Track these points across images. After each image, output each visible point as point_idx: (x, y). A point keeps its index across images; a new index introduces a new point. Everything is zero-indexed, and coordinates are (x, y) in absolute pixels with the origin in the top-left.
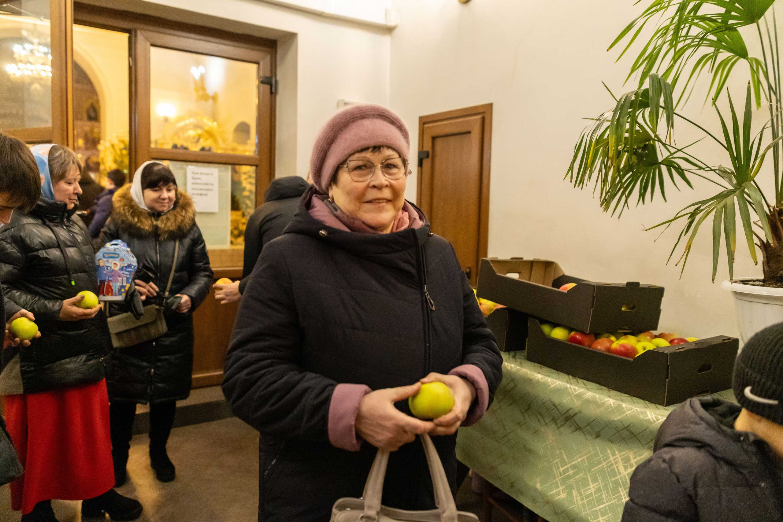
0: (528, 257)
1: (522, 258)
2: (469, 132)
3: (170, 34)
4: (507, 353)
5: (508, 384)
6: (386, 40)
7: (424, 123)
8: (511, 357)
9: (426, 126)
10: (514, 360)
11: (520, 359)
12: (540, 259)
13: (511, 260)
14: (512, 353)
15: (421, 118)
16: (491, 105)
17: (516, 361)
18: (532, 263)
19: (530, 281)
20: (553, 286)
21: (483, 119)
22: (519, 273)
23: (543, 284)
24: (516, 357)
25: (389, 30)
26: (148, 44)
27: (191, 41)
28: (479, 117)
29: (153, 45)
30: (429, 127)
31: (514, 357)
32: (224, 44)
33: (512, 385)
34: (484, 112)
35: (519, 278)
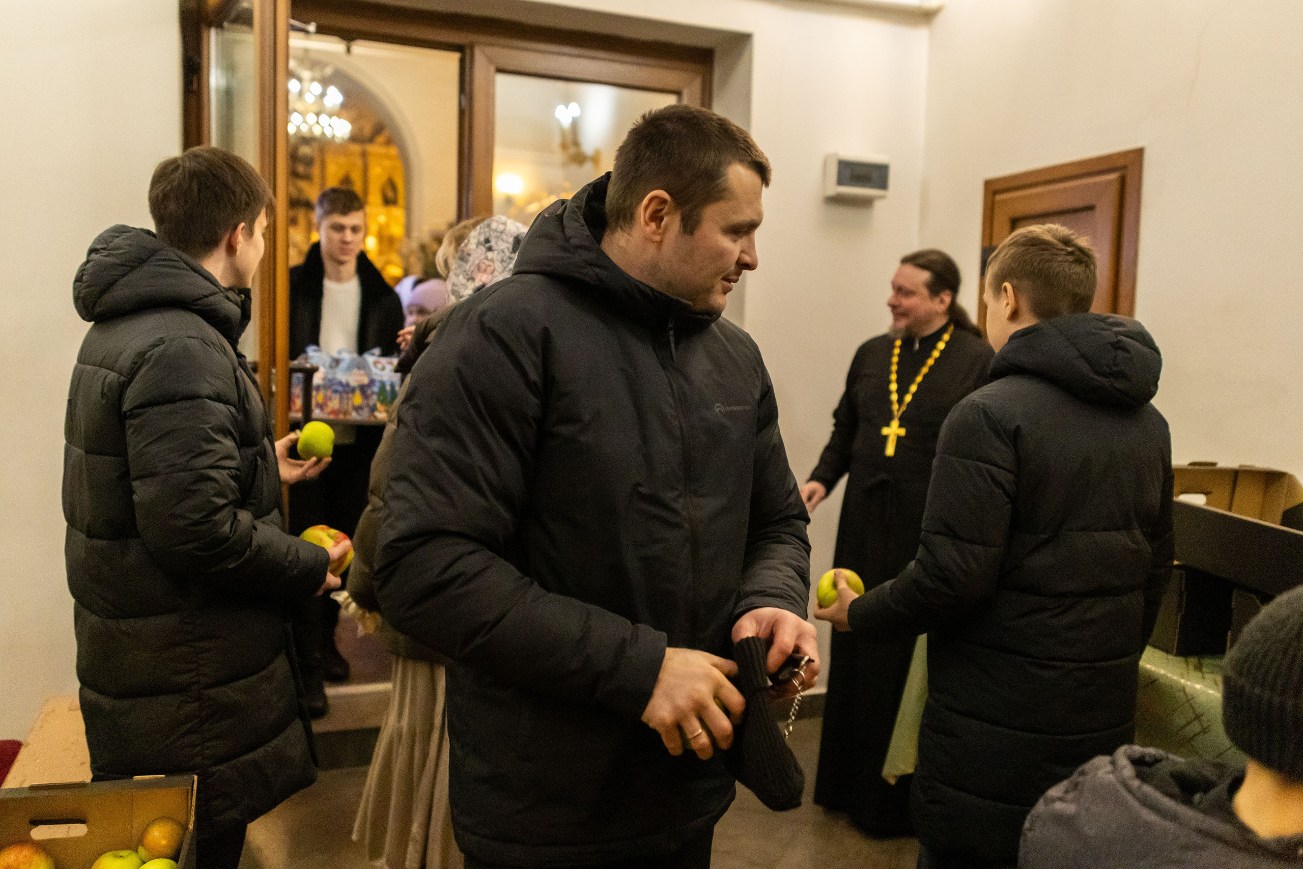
0: (1226, 462)
1: (1214, 464)
2: (1090, 208)
3: (527, 50)
4: (1182, 659)
5: (1189, 723)
6: (920, 35)
7: (995, 193)
8: (1191, 667)
9: (999, 197)
10: (1200, 675)
11: (1212, 673)
12: (1253, 467)
13: (1190, 468)
14: (1193, 660)
15: (988, 184)
16: (1138, 154)
17: (1203, 678)
18: (1236, 476)
19: (1230, 510)
20: (1282, 524)
21: (1123, 182)
22: (1206, 493)
23: (1261, 519)
24: (1204, 670)
25: (926, 16)
26: (492, 69)
27: (565, 59)
28: (1113, 176)
29: (500, 71)
30: (1005, 201)
31: (1199, 668)
32: (622, 62)
33: (1196, 727)
34: (1125, 167)
35: (1208, 503)
